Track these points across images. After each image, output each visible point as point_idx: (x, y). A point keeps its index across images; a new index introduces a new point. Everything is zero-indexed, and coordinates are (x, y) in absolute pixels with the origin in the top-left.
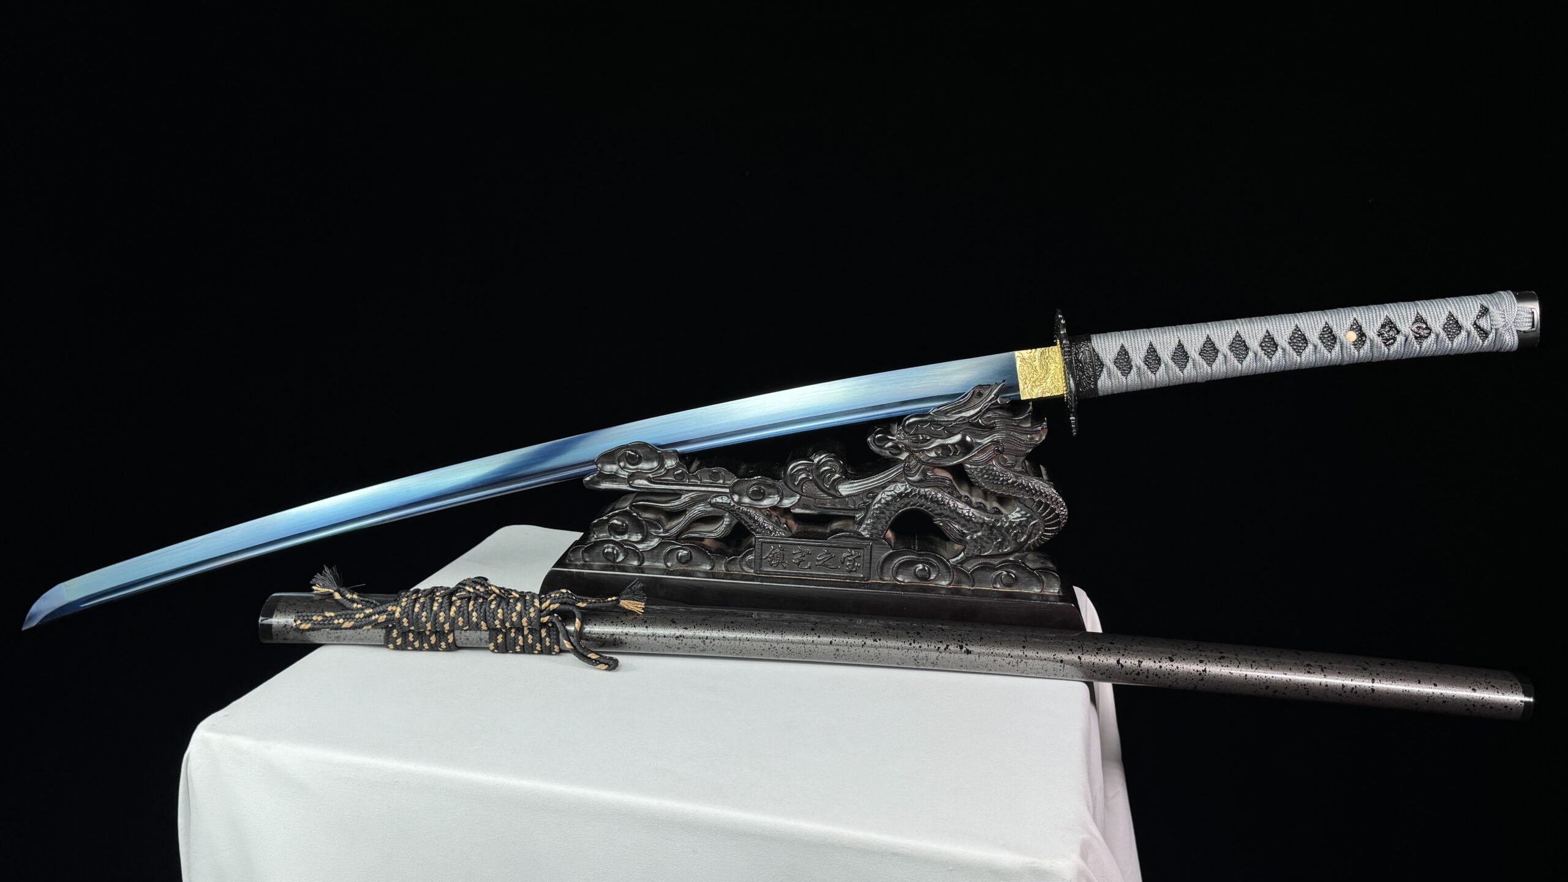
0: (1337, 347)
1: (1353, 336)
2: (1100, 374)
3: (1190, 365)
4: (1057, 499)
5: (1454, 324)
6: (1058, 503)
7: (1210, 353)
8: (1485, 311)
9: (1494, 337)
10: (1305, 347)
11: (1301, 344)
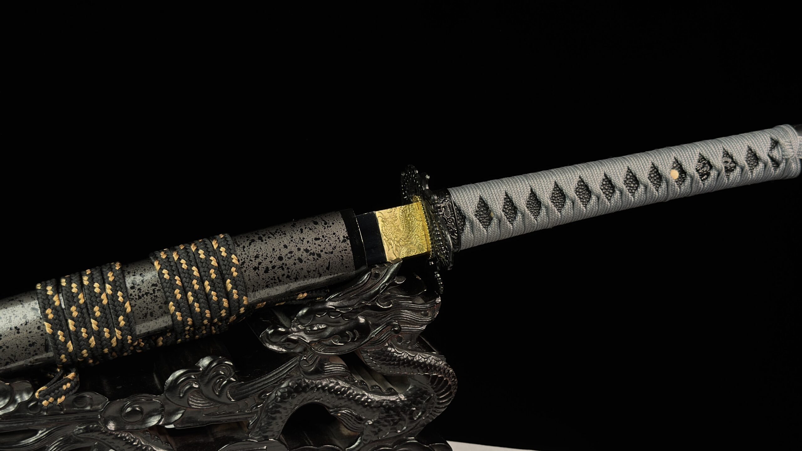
0: (664, 185)
1: (675, 174)
3: (542, 212)
4: (449, 370)
5: (752, 157)
6: (450, 375)
7: (558, 199)
8: (775, 143)
9: (784, 166)
10: (637, 188)
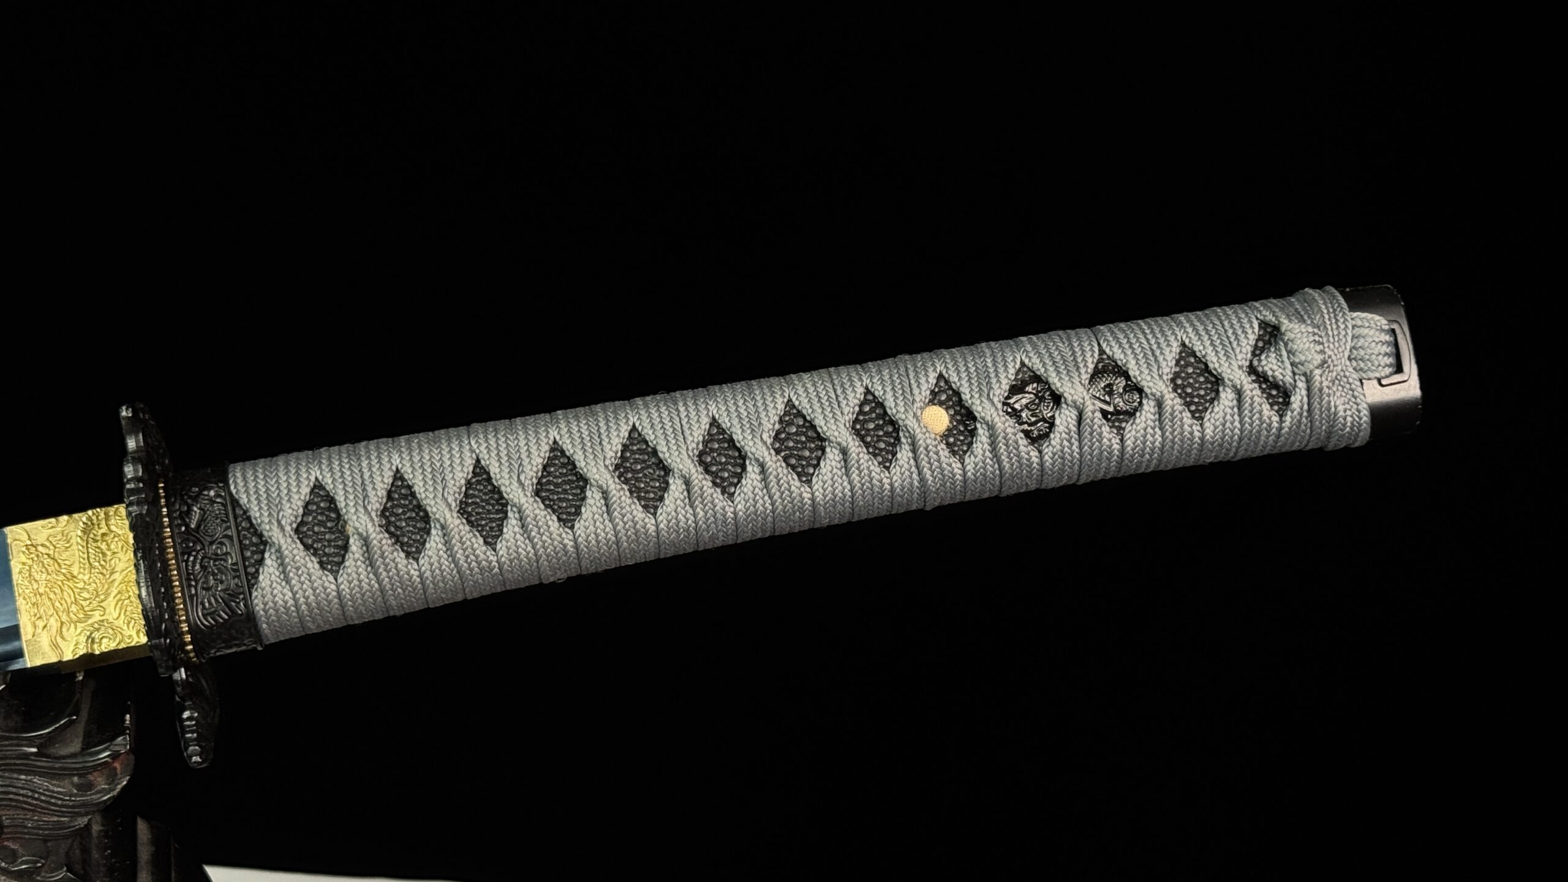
0: (904, 454)
1: (939, 419)
2: (257, 571)
3: (511, 527)
5: (1199, 375)
7: (565, 491)
8: (1271, 335)
9: (1305, 399)
10: (819, 459)
11: (807, 453)
